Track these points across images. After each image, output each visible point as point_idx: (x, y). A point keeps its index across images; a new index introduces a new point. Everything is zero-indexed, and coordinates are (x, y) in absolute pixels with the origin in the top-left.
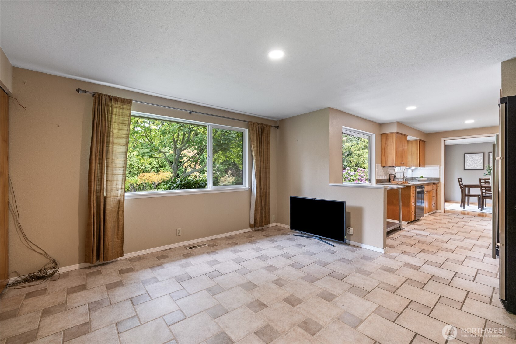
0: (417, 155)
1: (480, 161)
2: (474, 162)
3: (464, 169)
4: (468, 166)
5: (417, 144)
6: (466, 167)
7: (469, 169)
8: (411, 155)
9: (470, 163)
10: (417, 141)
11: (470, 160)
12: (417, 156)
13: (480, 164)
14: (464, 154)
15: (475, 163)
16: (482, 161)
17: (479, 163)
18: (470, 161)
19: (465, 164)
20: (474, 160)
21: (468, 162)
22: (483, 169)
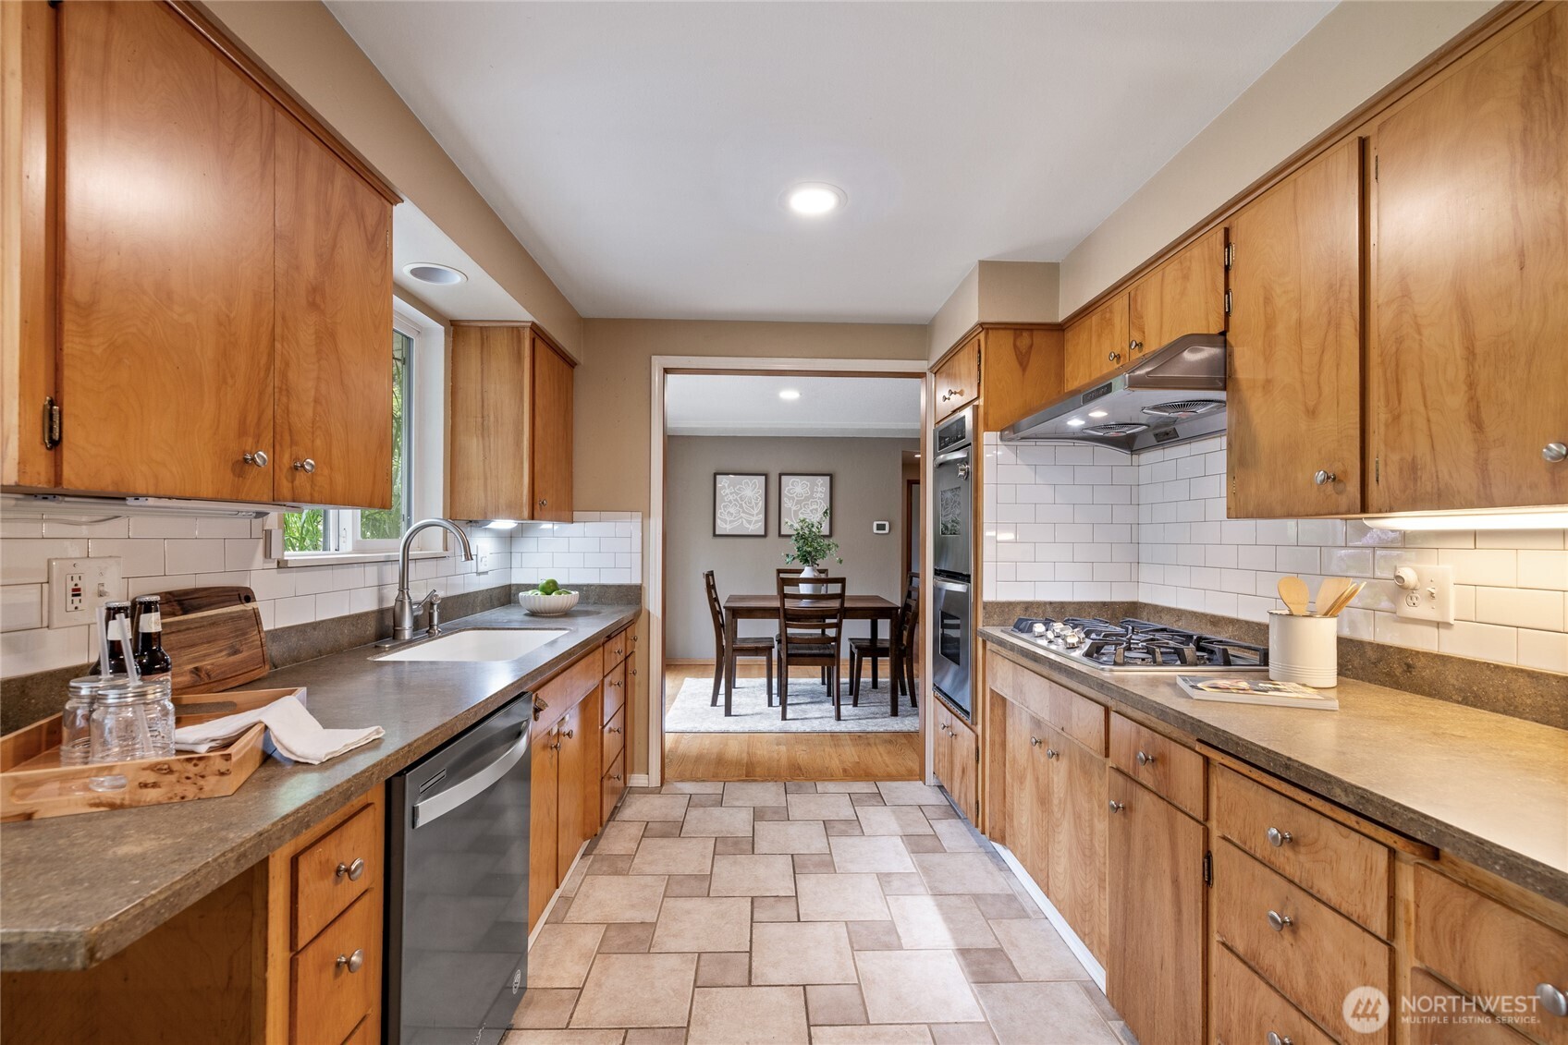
0: (519, 433)
1: (757, 504)
2: (741, 506)
3: (715, 535)
4: (725, 521)
5: (519, 357)
6: (723, 527)
7: (728, 533)
8: (484, 431)
9: (732, 510)
10: (514, 330)
11: (731, 497)
12: (518, 444)
13: (757, 515)
14: (715, 475)
15: (744, 512)
16: (761, 504)
17: (755, 512)
18: (730, 502)
19: (718, 515)
20: (741, 498)
21: (725, 506)
22: (765, 536)
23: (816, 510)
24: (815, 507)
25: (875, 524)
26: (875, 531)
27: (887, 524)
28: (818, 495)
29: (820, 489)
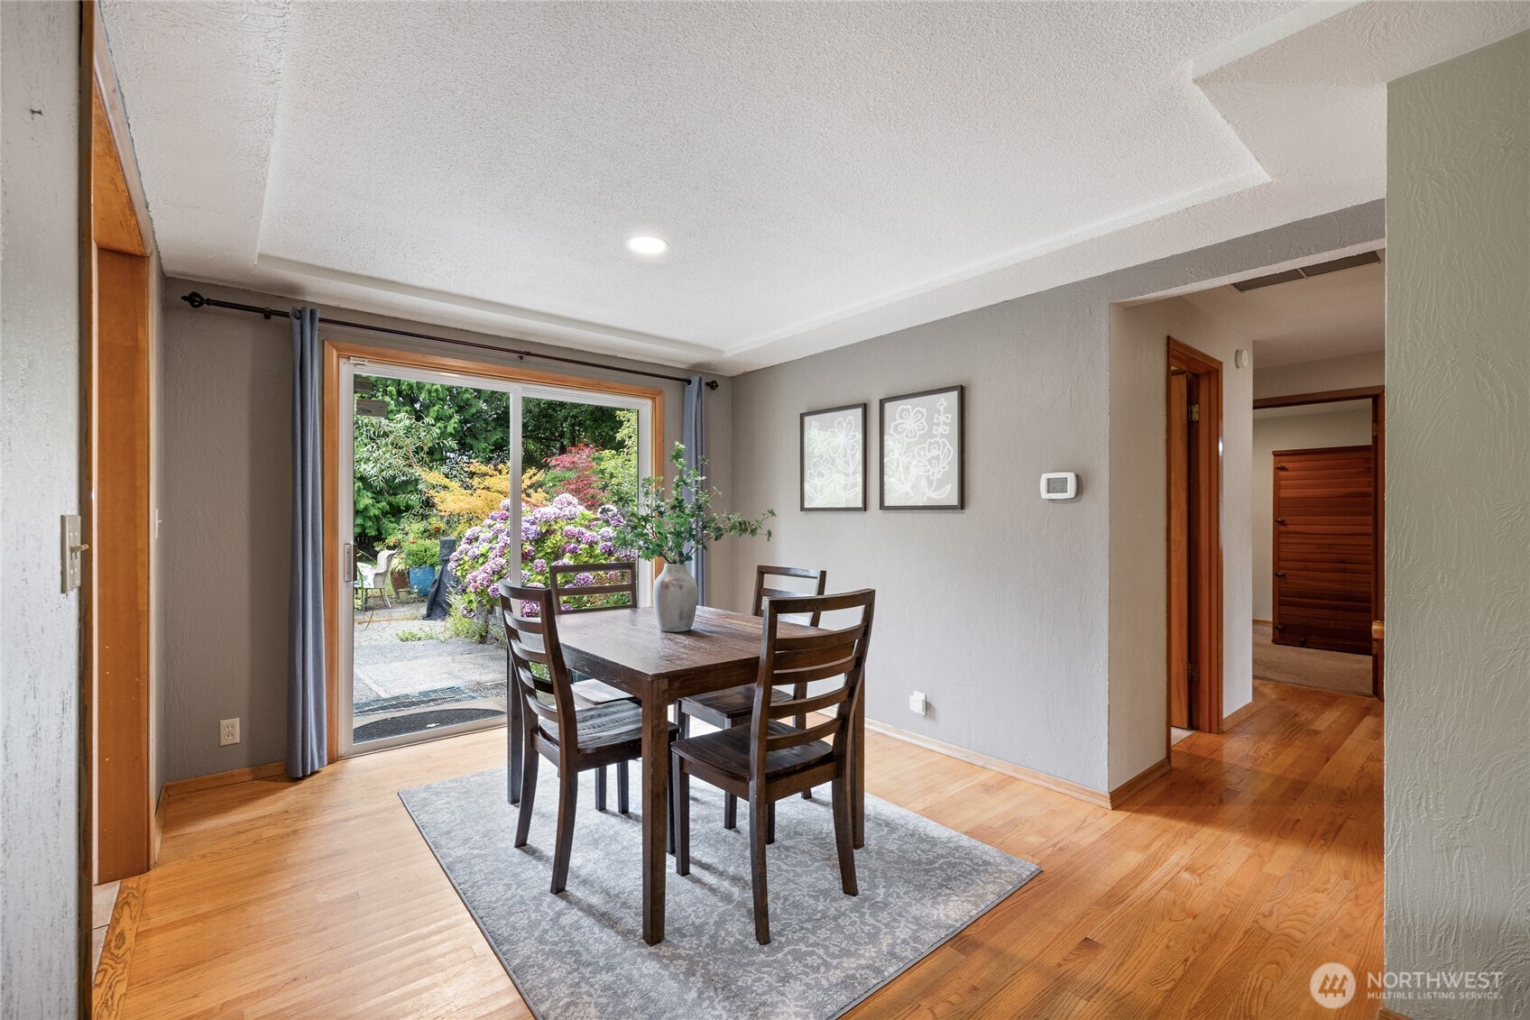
3: (803, 509)
4: (817, 488)
6: (814, 497)
7: (821, 505)
13: (853, 475)
16: (859, 455)
17: (851, 470)
18: (821, 456)
19: (806, 476)
21: (815, 464)
22: (864, 508)
23: (937, 458)
24: (935, 452)
25: (1045, 477)
26: (1045, 495)
27: (1071, 478)
28: (940, 430)
29: (943, 418)
